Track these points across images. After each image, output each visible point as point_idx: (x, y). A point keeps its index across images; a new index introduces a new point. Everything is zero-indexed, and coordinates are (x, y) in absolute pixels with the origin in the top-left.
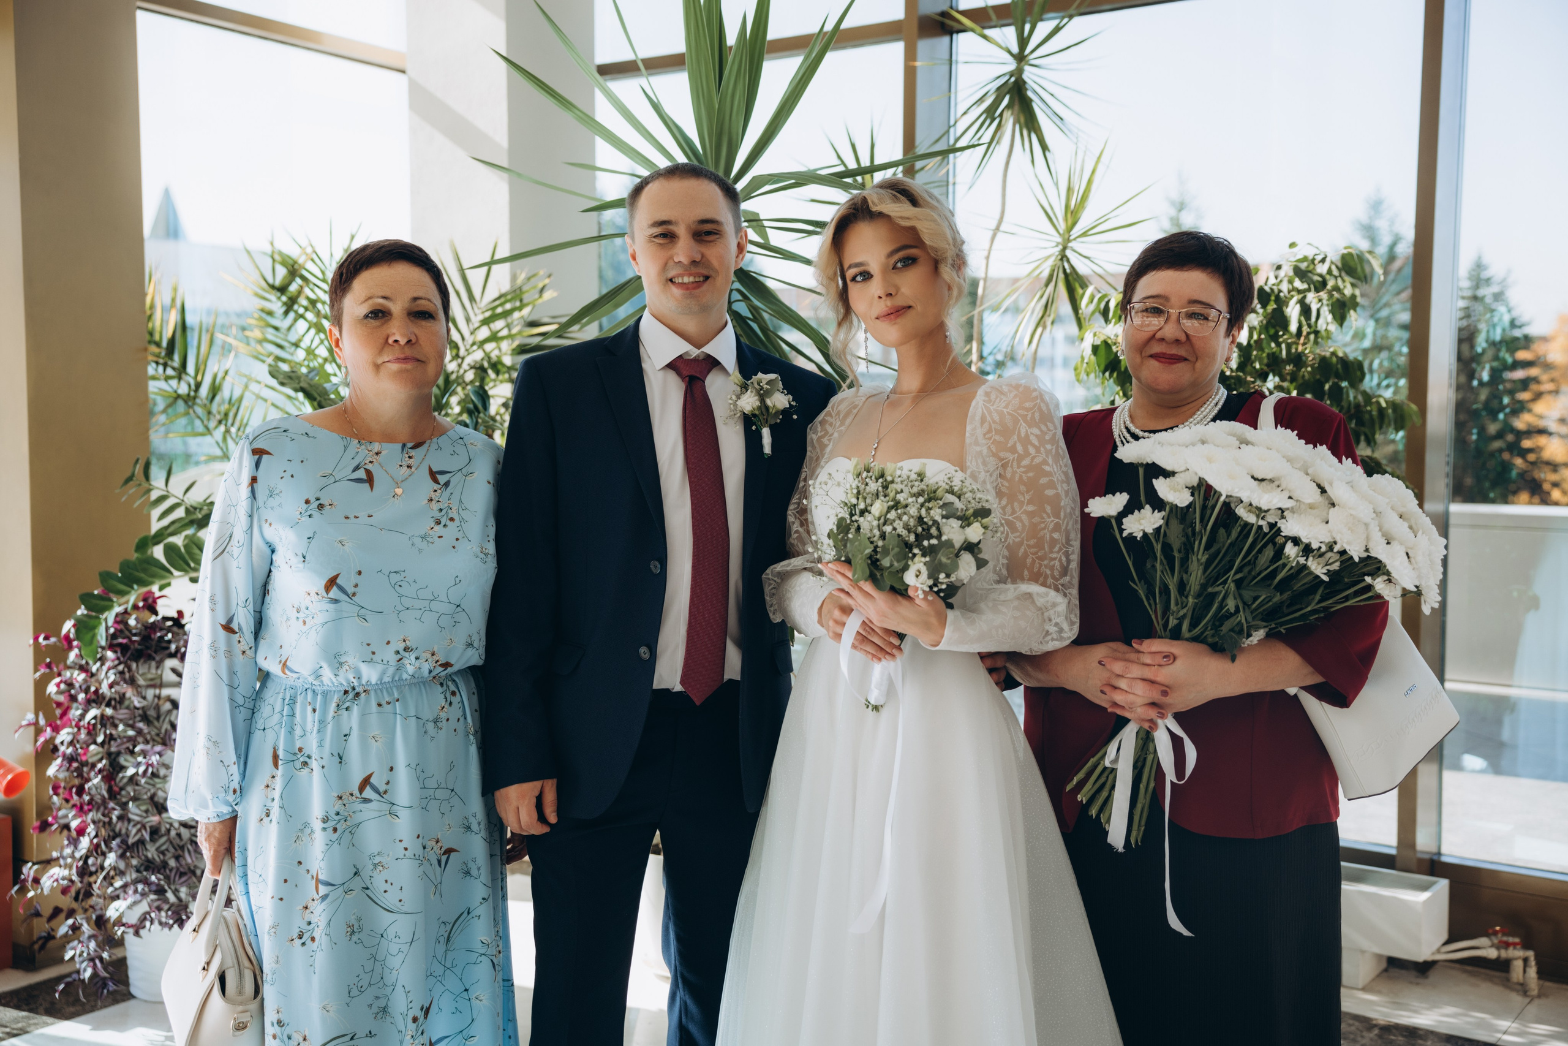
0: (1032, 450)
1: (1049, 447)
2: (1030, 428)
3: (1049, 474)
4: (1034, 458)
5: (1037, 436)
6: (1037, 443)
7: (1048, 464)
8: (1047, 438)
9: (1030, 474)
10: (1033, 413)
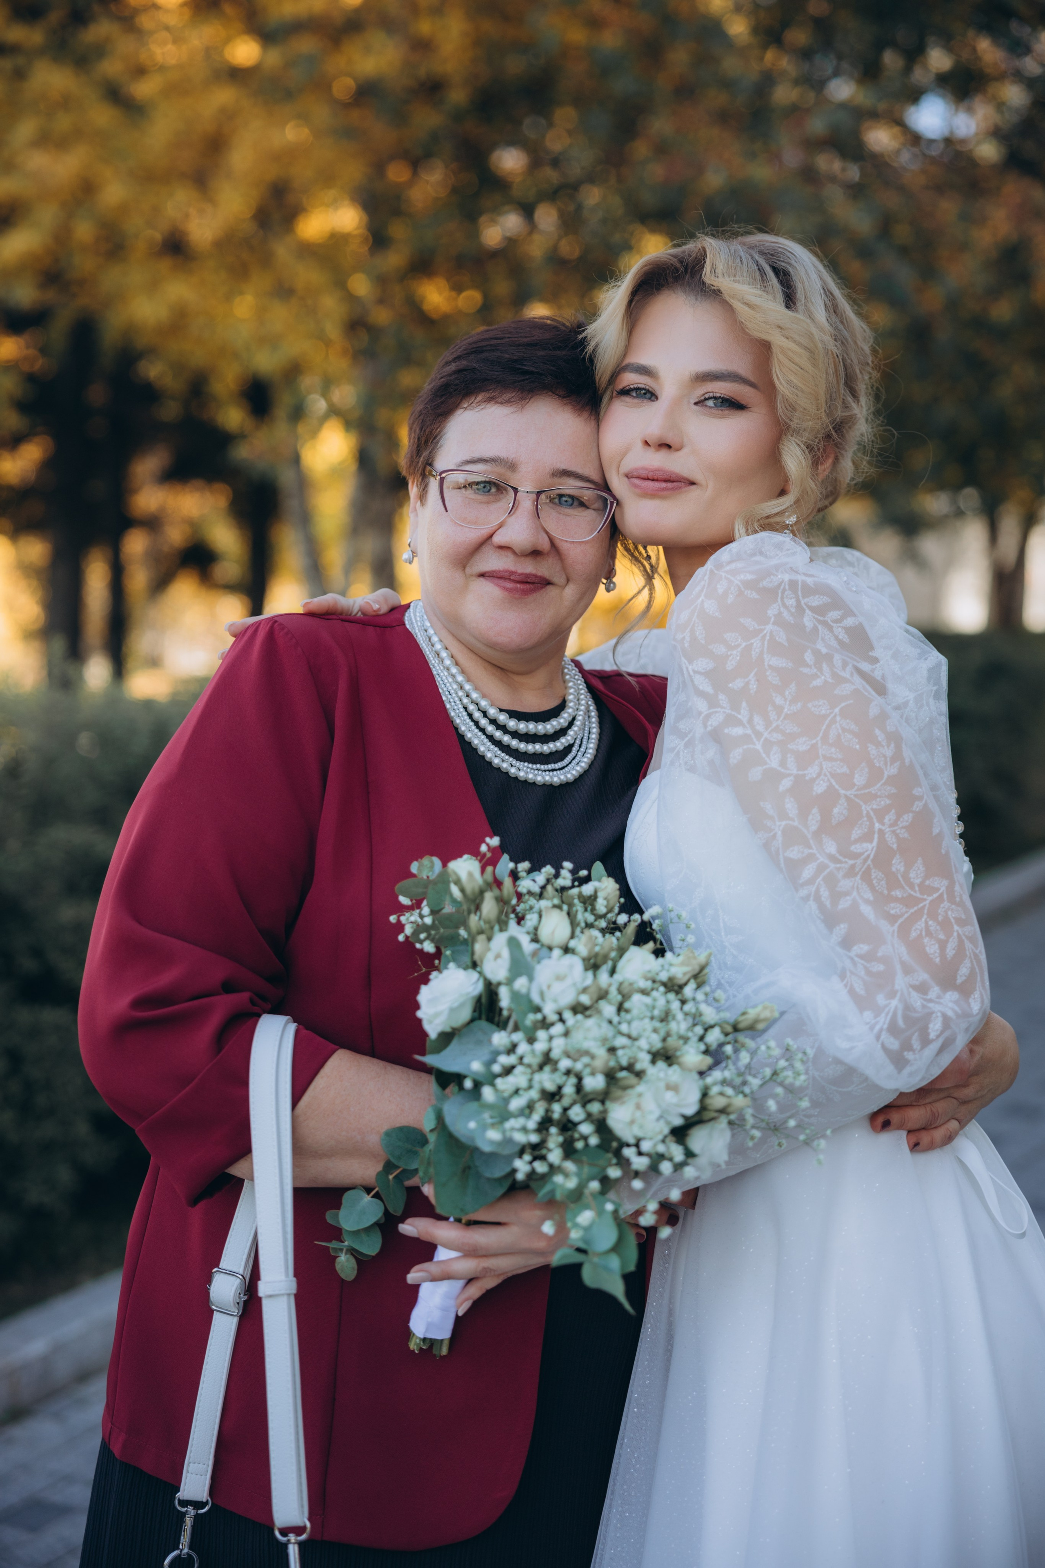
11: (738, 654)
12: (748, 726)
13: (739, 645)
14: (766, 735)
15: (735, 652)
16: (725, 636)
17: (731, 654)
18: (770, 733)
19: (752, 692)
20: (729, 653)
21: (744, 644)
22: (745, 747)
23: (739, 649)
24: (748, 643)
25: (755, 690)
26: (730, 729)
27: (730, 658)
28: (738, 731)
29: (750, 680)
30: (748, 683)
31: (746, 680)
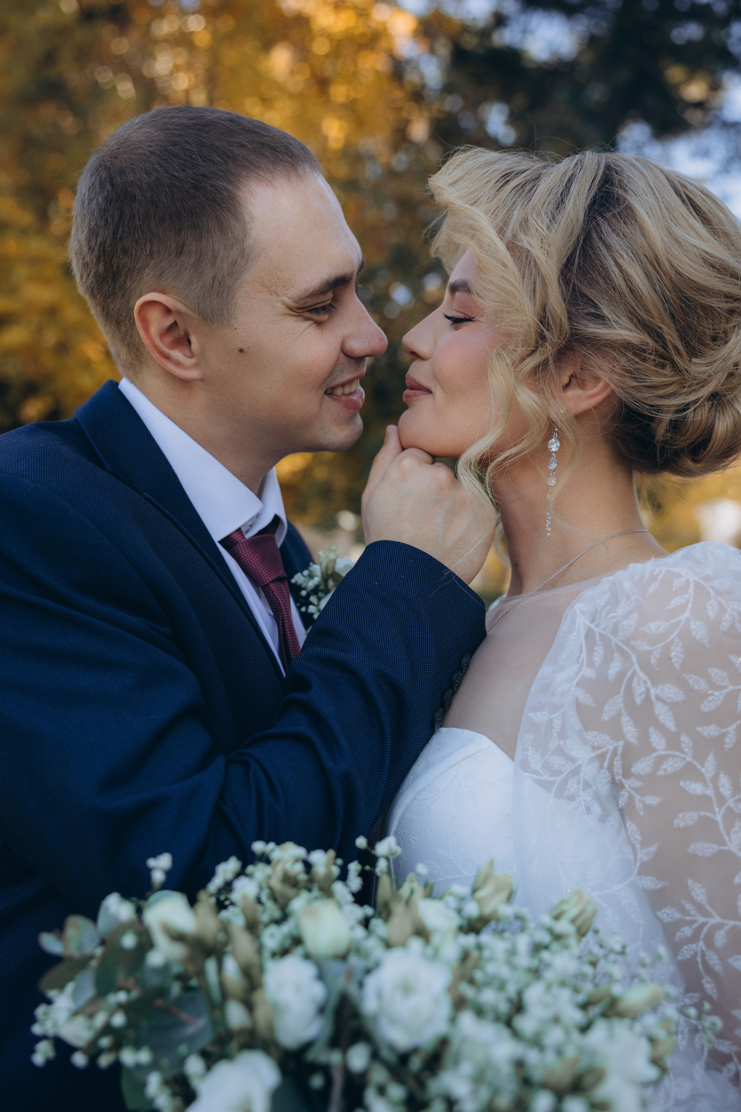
0: (658, 741)
1: (711, 731)
2: (655, 684)
3: (703, 801)
4: (661, 759)
5: (672, 706)
6: (671, 725)
7: (699, 777)
8: (707, 706)
9: (652, 800)
10: (667, 649)
11: (722, 697)
12: (710, 785)
13: (726, 687)
14: (730, 803)
15: (717, 693)
16: (710, 670)
17: (712, 695)
18: (735, 802)
19: (726, 746)
20: (710, 692)
21: (731, 688)
22: (702, 813)
23: (724, 692)
24: (736, 688)
25: (731, 746)
26: (688, 783)
27: (711, 698)
28: (696, 788)
29: (728, 732)
30: (724, 735)
31: (724, 730)
